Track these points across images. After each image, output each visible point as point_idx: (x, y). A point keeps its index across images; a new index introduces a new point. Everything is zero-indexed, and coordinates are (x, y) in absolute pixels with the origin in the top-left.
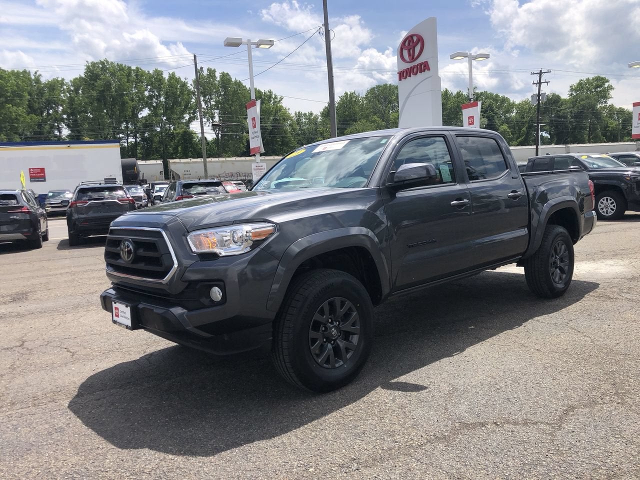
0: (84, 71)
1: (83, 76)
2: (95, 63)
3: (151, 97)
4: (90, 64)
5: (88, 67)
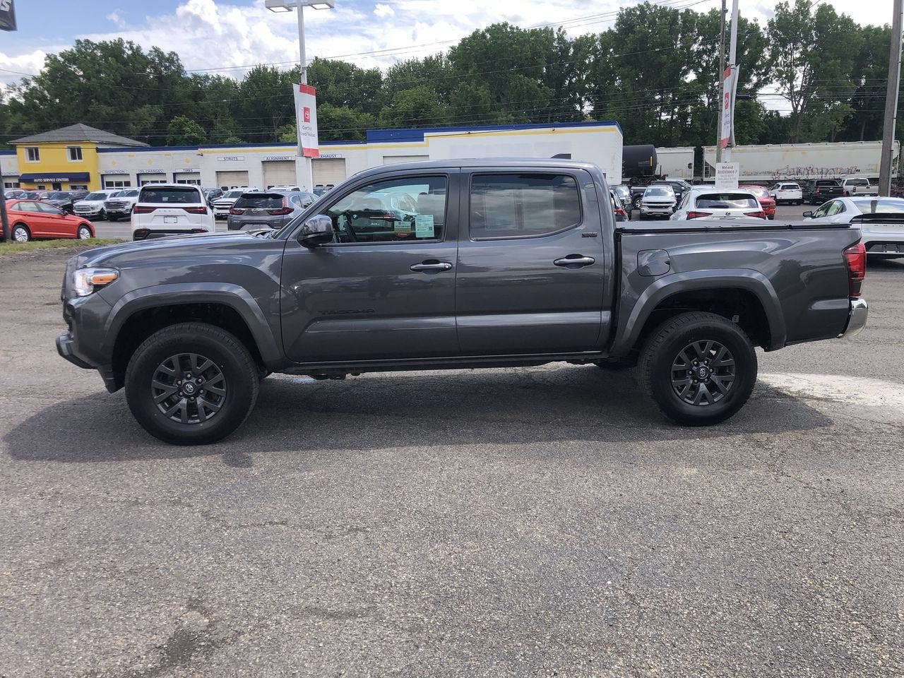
0: (615, 22)
1: (614, 29)
2: (631, 10)
3: (700, 53)
4: (624, 12)
5: (621, 16)
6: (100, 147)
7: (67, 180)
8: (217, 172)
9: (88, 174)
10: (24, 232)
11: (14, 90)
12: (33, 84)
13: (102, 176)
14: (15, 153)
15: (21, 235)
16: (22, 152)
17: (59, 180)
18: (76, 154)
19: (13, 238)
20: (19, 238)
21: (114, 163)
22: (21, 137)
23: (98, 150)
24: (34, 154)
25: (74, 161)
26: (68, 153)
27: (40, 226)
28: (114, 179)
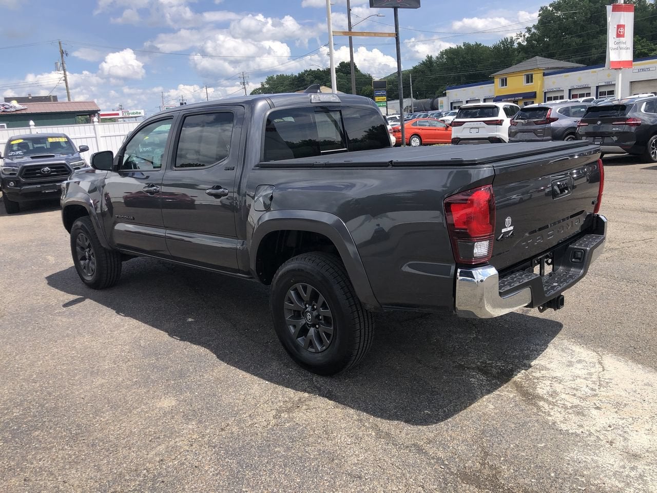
6: (546, 72)
7: (521, 98)
8: (632, 82)
9: (535, 93)
10: (418, 141)
11: (521, 36)
12: (533, 30)
13: (545, 93)
14: (493, 82)
15: (415, 142)
16: (497, 81)
17: (517, 98)
18: (529, 79)
19: (409, 144)
20: (413, 144)
21: (554, 83)
22: (498, 71)
23: (544, 75)
24: (504, 82)
25: (528, 84)
26: (524, 78)
27: (429, 136)
28: (553, 95)
